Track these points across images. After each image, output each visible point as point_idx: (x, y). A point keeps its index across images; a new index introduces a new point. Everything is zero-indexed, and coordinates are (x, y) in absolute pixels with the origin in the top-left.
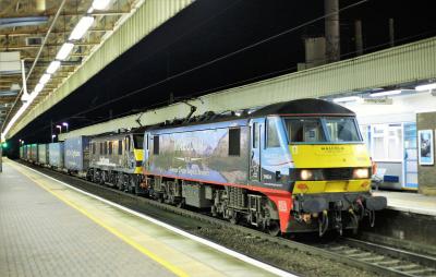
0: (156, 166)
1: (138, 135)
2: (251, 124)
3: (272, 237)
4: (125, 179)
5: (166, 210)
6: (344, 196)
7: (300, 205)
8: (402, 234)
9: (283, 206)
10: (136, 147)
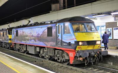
0: (17, 40)
1: (10, 30)
2: (57, 25)
3: (65, 65)
4: (5, 44)
5: (20, 54)
6: (93, 50)
7: (79, 54)
8: (112, 63)
9: (71, 55)
10: (9, 34)
